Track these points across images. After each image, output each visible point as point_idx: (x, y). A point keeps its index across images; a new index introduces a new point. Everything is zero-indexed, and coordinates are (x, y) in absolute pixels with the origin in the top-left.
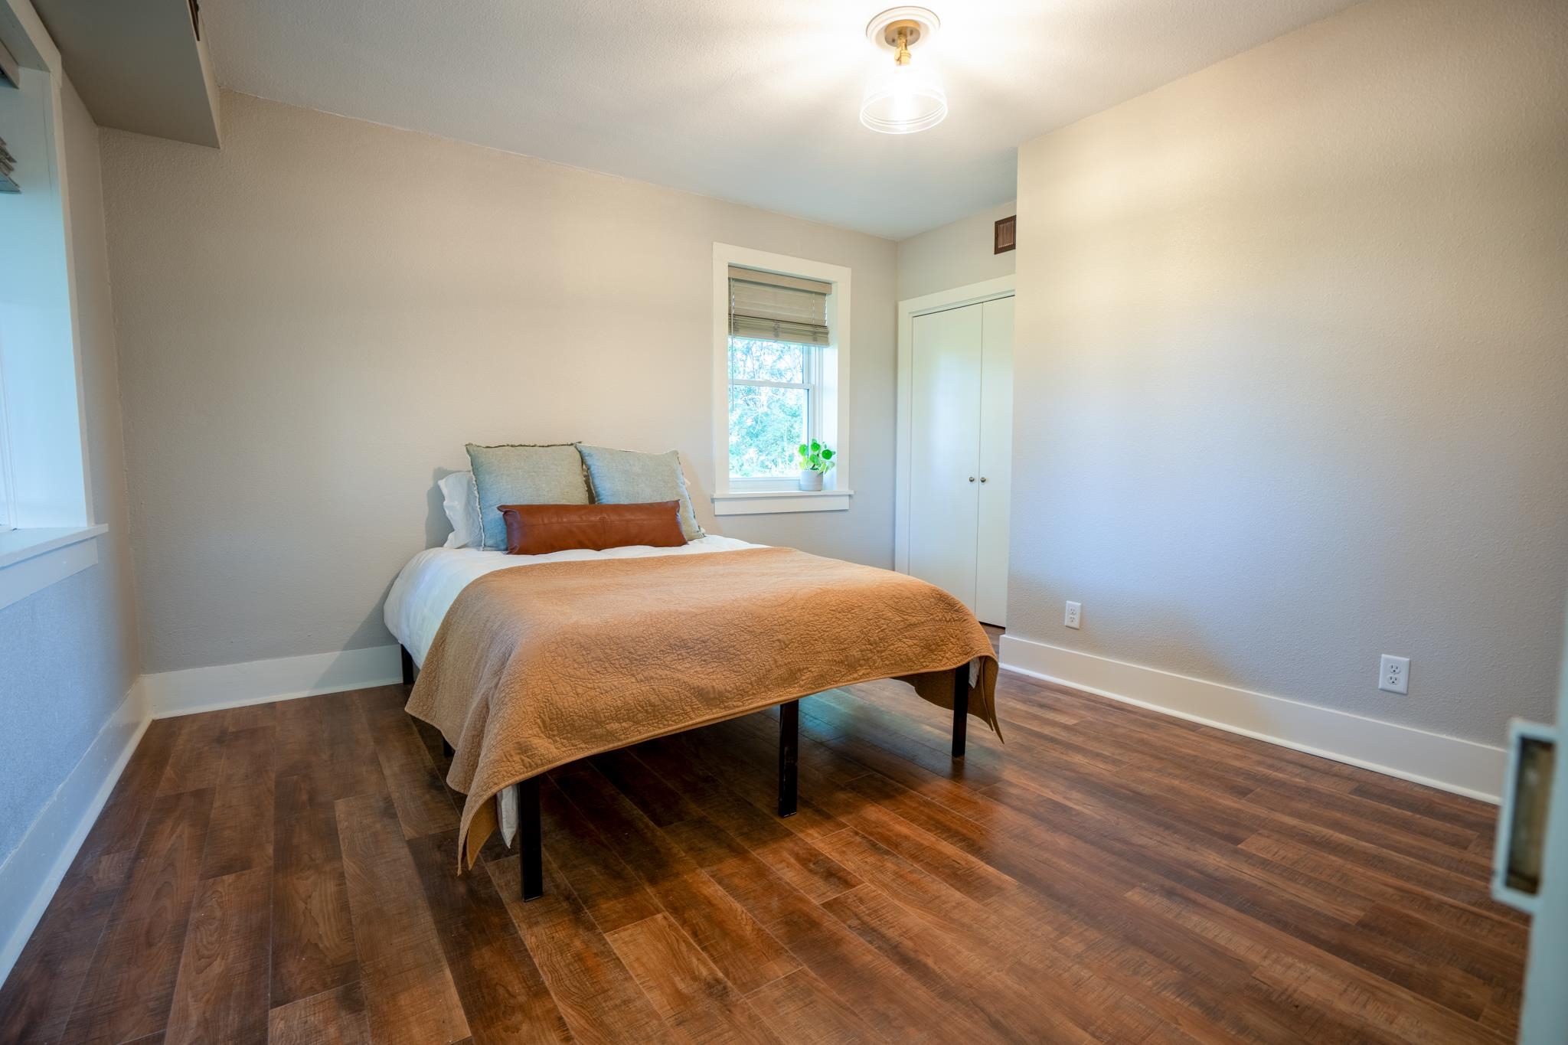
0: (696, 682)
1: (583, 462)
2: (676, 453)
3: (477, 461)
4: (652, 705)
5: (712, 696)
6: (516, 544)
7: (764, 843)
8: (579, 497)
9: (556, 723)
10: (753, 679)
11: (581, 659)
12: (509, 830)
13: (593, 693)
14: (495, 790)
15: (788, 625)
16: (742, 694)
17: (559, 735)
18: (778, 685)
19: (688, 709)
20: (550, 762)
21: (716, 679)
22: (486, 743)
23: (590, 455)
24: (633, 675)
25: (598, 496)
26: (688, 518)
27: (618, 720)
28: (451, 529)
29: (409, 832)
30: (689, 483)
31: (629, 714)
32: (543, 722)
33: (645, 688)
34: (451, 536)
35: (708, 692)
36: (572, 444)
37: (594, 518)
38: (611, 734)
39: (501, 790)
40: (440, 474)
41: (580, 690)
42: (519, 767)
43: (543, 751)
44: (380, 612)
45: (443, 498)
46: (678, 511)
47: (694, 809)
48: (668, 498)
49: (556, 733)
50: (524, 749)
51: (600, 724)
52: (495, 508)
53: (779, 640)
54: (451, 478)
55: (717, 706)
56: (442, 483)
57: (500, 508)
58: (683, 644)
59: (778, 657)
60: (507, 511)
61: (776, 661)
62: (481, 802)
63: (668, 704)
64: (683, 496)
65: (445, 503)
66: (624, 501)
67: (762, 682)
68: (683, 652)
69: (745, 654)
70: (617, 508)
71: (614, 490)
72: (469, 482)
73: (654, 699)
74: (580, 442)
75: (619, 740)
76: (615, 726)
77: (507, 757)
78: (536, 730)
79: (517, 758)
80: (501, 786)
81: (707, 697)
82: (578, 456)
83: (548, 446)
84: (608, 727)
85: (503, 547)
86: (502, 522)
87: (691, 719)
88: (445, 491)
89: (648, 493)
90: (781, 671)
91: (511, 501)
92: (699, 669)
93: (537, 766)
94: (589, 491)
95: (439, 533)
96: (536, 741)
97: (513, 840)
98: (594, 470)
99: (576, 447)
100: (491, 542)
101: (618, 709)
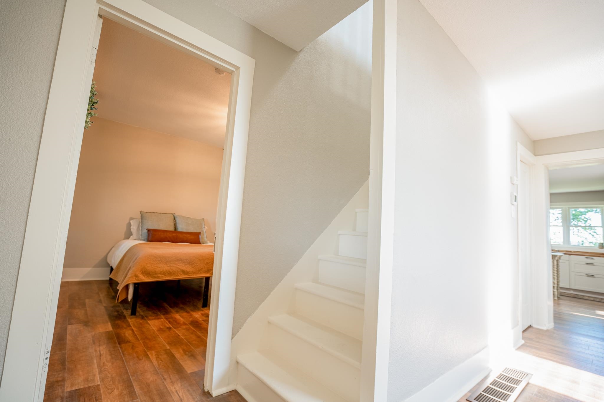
0: (182, 268)
1: (174, 219)
2: (203, 219)
3: (143, 216)
4: (170, 272)
5: (186, 272)
6: (150, 239)
7: (195, 311)
8: (172, 229)
9: (146, 273)
10: (197, 270)
11: (155, 260)
12: (130, 297)
13: (156, 267)
14: (128, 283)
15: (209, 259)
16: (194, 273)
17: (146, 275)
18: (204, 272)
19: (179, 274)
20: (142, 280)
21: (188, 269)
22: (129, 274)
23: (177, 217)
24: (167, 265)
25: (177, 229)
26: (203, 237)
27: (161, 274)
28: (132, 235)
29: (104, 305)
30: (207, 228)
31: (164, 273)
32: (142, 271)
33: (169, 268)
34: (131, 237)
35: (185, 271)
36: (172, 214)
37: (174, 235)
38: (159, 277)
39: (130, 284)
40: (132, 219)
41: (153, 266)
42: (134, 279)
43: (141, 277)
44: (106, 257)
45: (131, 225)
46: (200, 235)
47: (181, 306)
48: (198, 231)
49: (145, 274)
50: (136, 276)
51: (156, 274)
52: (145, 229)
53: (206, 262)
54: (134, 220)
55: (186, 275)
56: (131, 221)
57: (147, 229)
58: (181, 260)
59: (205, 266)
60: (149, 230)
61: (204, 267)
62: (124, 285)
63: (174, 272)
64: (203, 231)
65: (131, 227)
66: (185, 231)
67: (200, 271)
68: (181, 261)
69: (196, 264)
70: (182, 233)
71: (182, 227)
72: (139, 222)
73: (171, 271)
74: (174, 213)
75: (160, 278)
76: (160, 275)
77: (132, 277)
78: (140, 273)
79: (134, 278)
80: (130, 282)
81: (184, 272)
82: (173, 217)
83: (165, 214)
84: (158, 275)
85: (146, 240)
86: (147, 233)
87: (179, 277)
88: (132, 224)
89: (192, 230)
90: (206, 269)
91: (151, 227)
92: (184, 266)
93: (139, 280)
94: (175, 227)
95: (128, 235)
96: (140, 275)
97: (131, 300)
98: (177, 221)
99: (173, 215)
100: (143, 239)
101: (161, 272)
